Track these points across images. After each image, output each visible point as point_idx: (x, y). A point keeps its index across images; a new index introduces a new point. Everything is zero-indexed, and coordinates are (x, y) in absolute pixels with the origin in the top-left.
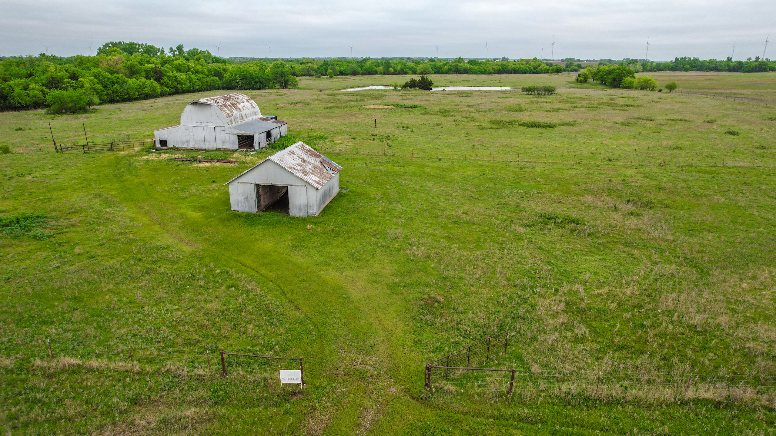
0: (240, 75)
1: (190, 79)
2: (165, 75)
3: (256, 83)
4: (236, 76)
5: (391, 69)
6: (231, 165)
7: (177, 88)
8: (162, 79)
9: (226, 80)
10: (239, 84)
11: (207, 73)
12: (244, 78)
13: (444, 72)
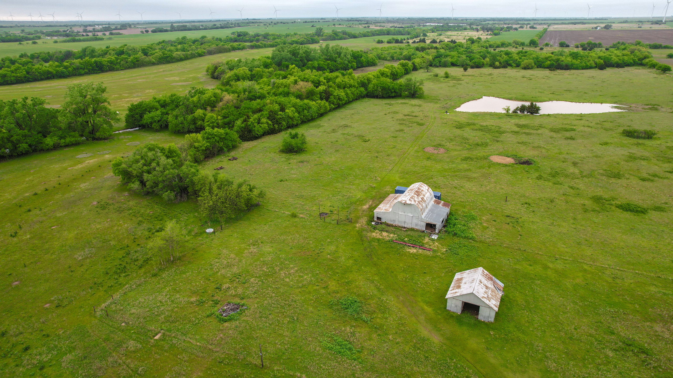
0: (381, 87)
1: (347, 94)
2: (332, 95)
3: (392, 93)
4: (377, 87)
5: (497, 63)
6: (429, 253)
7: (339, 104)
8: (329, 98)
9: (370, 91)
10: (379, 94)
11: (357, 85)
12: (384, 89)
13: (546, 66)
